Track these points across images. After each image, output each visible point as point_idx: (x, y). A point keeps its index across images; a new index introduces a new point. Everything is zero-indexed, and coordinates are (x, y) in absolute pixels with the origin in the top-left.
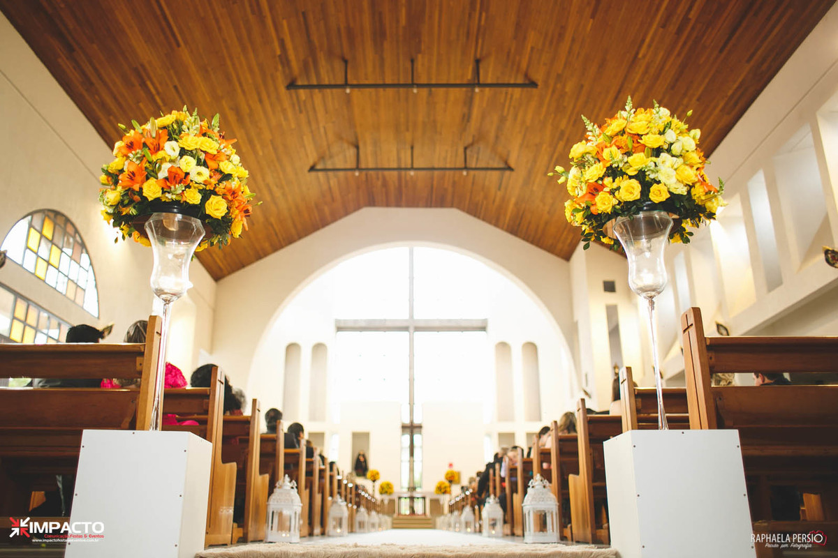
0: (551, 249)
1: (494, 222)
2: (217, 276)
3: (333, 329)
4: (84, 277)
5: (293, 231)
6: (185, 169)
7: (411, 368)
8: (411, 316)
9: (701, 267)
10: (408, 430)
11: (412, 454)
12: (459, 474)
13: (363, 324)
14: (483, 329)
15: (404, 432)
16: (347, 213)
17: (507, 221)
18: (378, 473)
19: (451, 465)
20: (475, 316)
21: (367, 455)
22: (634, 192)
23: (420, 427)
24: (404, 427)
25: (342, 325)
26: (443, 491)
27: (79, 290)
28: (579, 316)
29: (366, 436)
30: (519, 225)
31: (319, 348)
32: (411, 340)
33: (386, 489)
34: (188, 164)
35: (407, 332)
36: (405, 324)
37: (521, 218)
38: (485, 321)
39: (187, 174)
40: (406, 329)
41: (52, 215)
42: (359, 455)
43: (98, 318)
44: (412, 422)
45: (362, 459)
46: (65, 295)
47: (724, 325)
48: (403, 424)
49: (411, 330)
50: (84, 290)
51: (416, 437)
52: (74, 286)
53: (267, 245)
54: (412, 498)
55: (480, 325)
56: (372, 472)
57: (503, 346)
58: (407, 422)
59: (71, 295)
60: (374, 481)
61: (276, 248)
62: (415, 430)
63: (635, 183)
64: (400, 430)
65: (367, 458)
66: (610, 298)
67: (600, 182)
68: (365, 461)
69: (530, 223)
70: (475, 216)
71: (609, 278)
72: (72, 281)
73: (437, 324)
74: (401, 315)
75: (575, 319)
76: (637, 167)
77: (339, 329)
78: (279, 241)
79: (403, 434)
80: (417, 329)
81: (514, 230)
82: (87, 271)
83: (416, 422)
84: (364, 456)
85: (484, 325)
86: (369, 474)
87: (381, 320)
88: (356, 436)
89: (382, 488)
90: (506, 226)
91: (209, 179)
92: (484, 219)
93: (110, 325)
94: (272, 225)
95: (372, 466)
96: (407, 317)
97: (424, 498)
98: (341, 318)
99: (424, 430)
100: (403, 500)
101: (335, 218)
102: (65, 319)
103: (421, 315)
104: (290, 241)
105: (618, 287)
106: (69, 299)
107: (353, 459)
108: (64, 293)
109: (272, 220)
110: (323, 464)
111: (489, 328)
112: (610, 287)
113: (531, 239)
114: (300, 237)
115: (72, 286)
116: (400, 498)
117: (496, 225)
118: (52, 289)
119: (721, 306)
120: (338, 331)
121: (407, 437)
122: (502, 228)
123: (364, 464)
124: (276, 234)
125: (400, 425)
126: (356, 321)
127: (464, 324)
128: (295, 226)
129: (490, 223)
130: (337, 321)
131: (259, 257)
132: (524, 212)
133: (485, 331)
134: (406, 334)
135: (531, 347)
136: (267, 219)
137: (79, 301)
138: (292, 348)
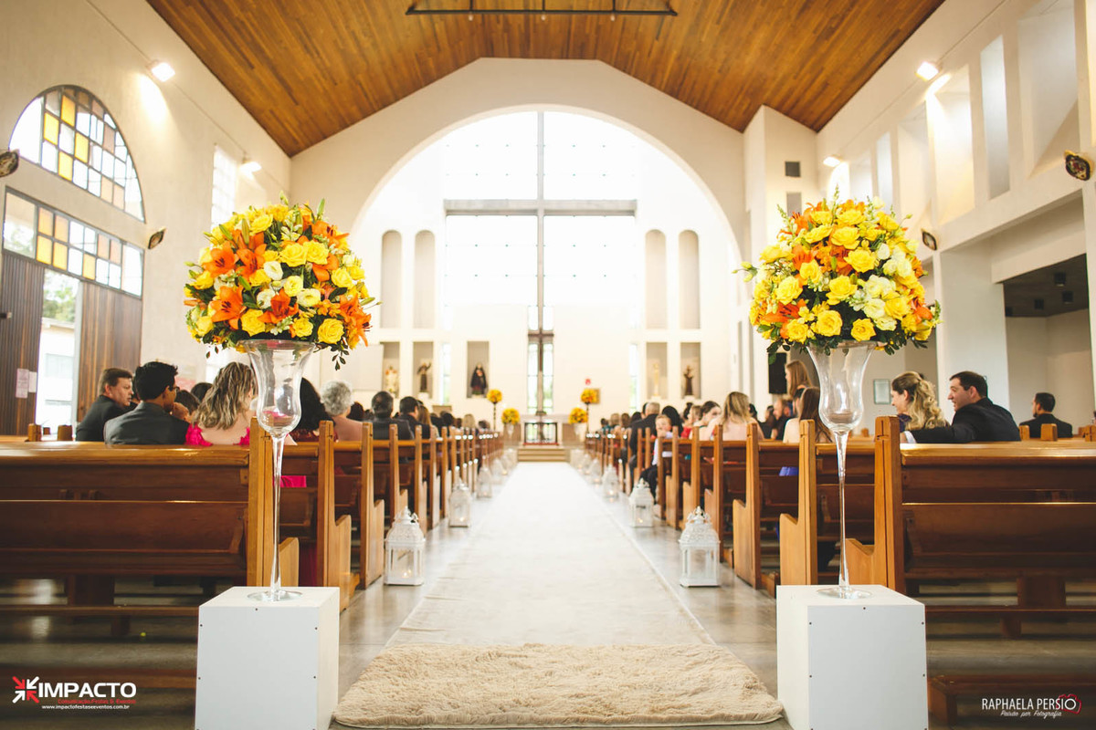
0: (720, 117)
1: (648, 80)
2: (291, 150)
3: (442, 212)
4: (122, 172)
5: (388, 91)
6: (290, 292)
7: (540, 262)
8: (541, 196)
9: (911, 155)
10: (537, 339)
11: (541, 367)
12: (597, 391)
13: (480, 207)
14: (631, 213)
15: (530, 341)
16: (458, 66)
17: (665, 80)
18: (499, 394)
19: (588, 381)
20: (621, 195)
21: (485, 370)
22: (834, 327)
23: (551, 335)
24: (531, 335)
25: (452, 208)
26: (579, 419)
27: (116, 188)
28: (752, 205)
29: (484, 346)
30: (681, 84)
31: (424, 236)
32: (540, 228)
33: (509, 418)
34: (295, 286)
35: (535, 217)
36: (533, 207)
37: (684, 78)
38: (634, 203)
39: (294, 299)
40: (534, 212)
41: (71, 92)
42: (477, 369)
43: (145, 222)
44: (541, 329)
45: (480, 374)
46: (99, 198)
47: (931, 233)
48: (529, 330)
49: (541, 213)
50: (124, 188)
51: (547, 347)
52: (110, 184)
53: (354, 109)
54: (541, 424)
55: (627, 208)
56: (493, 392)
57: (656, 234)
58: (535, 328)
59: (107, 196)
60: (495, 403)
61: (366, 114)
62: (545, 339)
63: (835, 315)
64: (526, 338)
65: (486, 372)
66: (793, 184)
67: (794, 303)
68: (484, 376)
69: (695, 83)
70: (624, 71)
71: (793, 159)
72: (107, 178)
73: (573, 207)
74: (527, 194)
75: (747, 209)
76: (840, 298)
77: (449, 212)
78: (371, 104)
79: (529, 344)
80: (548, 212)
81: (675, 91)
82: (125, 163)
83: (546, 329)
84: (482, 369)
85: (631, 208)
86: (489, 395)
87: (501, 201)
88: (472, 346)
89: (505, 416)
90: (663, 87)
91: (321, 303)
92: (635, 76)
93: (160, 230)
94: (360, 84)
95: (493, 383)
96: (535, 196)
97: (556, 424)
98: (452, 197)
99: (555, 339)
100: (530, 427)
101: (442, 73)
102: (104, 228)
103: (553, 195)
104: (384, 104)
105: (803, 169)
106: (105, 201)
107: (468, 375)
108: (98, 195)
109: (361, 77)
110: (441, 435)
111: (639, 212)
112: (793, 169)
113: (695, 104)
114: (397, 99)
115: (107, 184)
116: (526, 424)
117: (651, 84)
118: (82, 192)
119: (929, 208)
120: (447, 215)
121: (535, 347)
122: (659, 88)
123: (482, 379)
124: (366, 95)
125: (526, 333)
126: (470, 202)
127: (607, 207)
128: (390, 83)
129: (643, 80)
130: (446, 202)
131: (344, 125)
132: (688, 69)
133: (634, 215)
134: (533, 219)
135: (691, 237)
136: (353, 76)
137: (118, 203)
138: (390, 237)
